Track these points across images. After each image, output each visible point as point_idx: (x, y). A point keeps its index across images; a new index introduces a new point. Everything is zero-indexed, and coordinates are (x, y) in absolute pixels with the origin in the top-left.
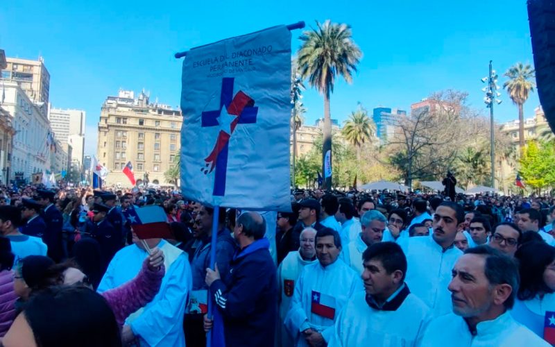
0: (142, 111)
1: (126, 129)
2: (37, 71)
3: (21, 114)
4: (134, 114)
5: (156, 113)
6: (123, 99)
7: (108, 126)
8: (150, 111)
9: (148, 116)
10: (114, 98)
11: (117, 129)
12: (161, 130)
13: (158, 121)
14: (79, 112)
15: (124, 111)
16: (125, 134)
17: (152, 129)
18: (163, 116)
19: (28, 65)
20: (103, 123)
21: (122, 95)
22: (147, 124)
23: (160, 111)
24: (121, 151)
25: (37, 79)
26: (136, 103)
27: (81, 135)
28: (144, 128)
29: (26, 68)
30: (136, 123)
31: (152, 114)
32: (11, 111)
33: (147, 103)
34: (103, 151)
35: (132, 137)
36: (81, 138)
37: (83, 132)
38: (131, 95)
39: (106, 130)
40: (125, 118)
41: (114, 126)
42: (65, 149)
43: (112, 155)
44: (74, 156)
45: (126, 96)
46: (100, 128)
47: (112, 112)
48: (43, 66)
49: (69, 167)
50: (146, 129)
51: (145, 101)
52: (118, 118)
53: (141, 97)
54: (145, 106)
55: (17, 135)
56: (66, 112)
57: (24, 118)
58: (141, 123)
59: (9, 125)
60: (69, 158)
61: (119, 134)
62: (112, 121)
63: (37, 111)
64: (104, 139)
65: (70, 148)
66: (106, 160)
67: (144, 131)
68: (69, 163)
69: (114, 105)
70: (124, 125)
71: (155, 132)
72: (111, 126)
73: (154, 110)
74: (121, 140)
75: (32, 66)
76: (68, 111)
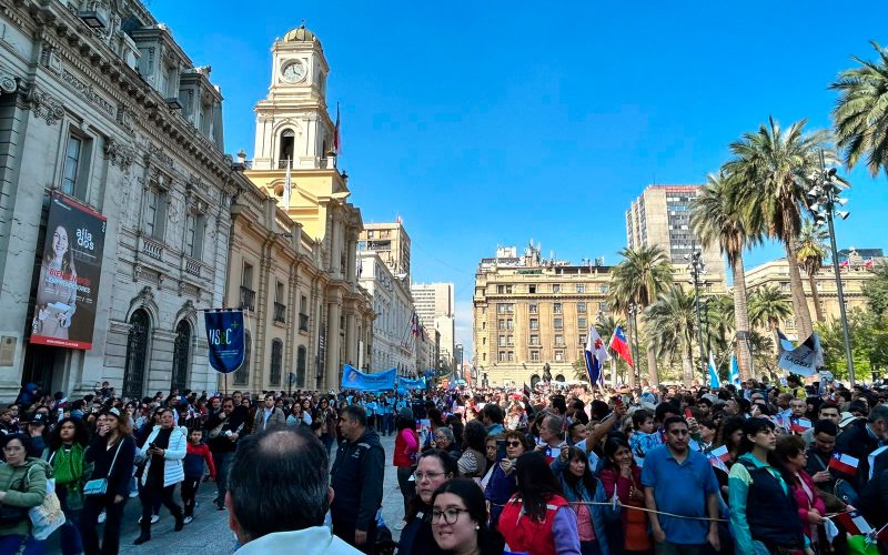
0: (532, 273)
1: (511, 301)
2: (395, 236)
3: (380, 292)
4: (520, 278)
5: (553, 273)
6: (502, 260)
7: (487, 298)
8: (544, 271)
9: (542, 278)
10: (490, 260)
11: (500, 301)
12: (563, 298)
13: (556, 285)
14: (446, 285)
15: (507, 276)
16: (510, 309)
17: (548, 298)
18: (565, 277)
19: (384, 230)
20: (479, 296)
21: (500, 254)
22: (542, 290)
23: (558, 270)
24: (506, 333)
25: (395, 245)
26: (522, 263)
27: (449, 316)
28: (537, 298)
29: (382, 233)
30: (525, 291)
31: (547, 275)
32: (370, 287)
33: (538, 260)
34: (482, 335)
35: (520, 312)
36: (451, 320)
37: (452, 312)
38: (513, 253)
39: (485, 305)
40: (509, 285)
41: (495, 298)
42: (432, 336)
43: (494, 341)
44: (442, 345)
45: (507, 256)
46: (475, 303)
47: (491, 278)
48: (401, 228)
49: (438, 362)
50: (540, 298)
51: (535, 258)
52: (500, 287)
53: (529, 253)
54: (535, 265)
55: (377, 320)
56: (430, 287)
57: (385, 296)
58: (532, 290)
59: (368, 306)
60: (438, 348)
61: (502, 309)
62: (492, 291)
63: (399, 285)
64: (483, 318)
65: (438, 334)
66: (486, 349)
67: (538, 301)
68: (438, 356)
69: (493, 269)
70: (508, 295)
71: (553, 301)
72: (491, 298)
73: (549, 269)
74: (506, 318)
75: (389, 230)
76: (433, 286)
